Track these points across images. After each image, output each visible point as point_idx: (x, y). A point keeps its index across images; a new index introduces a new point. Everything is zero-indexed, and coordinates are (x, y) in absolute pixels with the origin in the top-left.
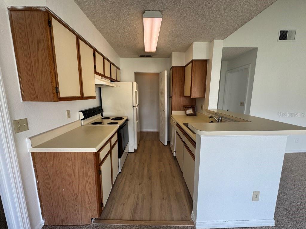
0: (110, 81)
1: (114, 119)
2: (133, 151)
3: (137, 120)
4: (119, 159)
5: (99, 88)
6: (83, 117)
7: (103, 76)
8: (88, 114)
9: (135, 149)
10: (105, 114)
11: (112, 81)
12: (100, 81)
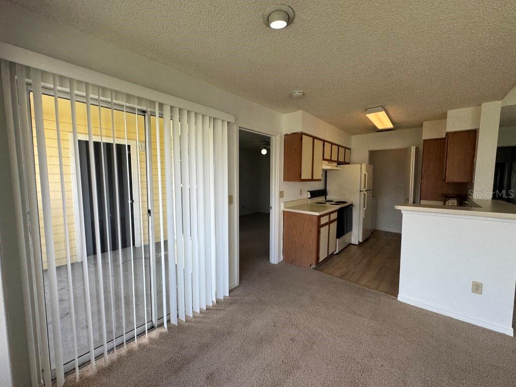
0: (336, 164)
1: (336, 202)
2: (357, 243)
3: (364, 207)
4: (337, 240)
5: (326, 172)
6: (310, 196)
7: (330, 161)
8: (314, 194)
9: (359, 242)
10: (328, 197)
11: (338, 164)
12: (326, 166)
